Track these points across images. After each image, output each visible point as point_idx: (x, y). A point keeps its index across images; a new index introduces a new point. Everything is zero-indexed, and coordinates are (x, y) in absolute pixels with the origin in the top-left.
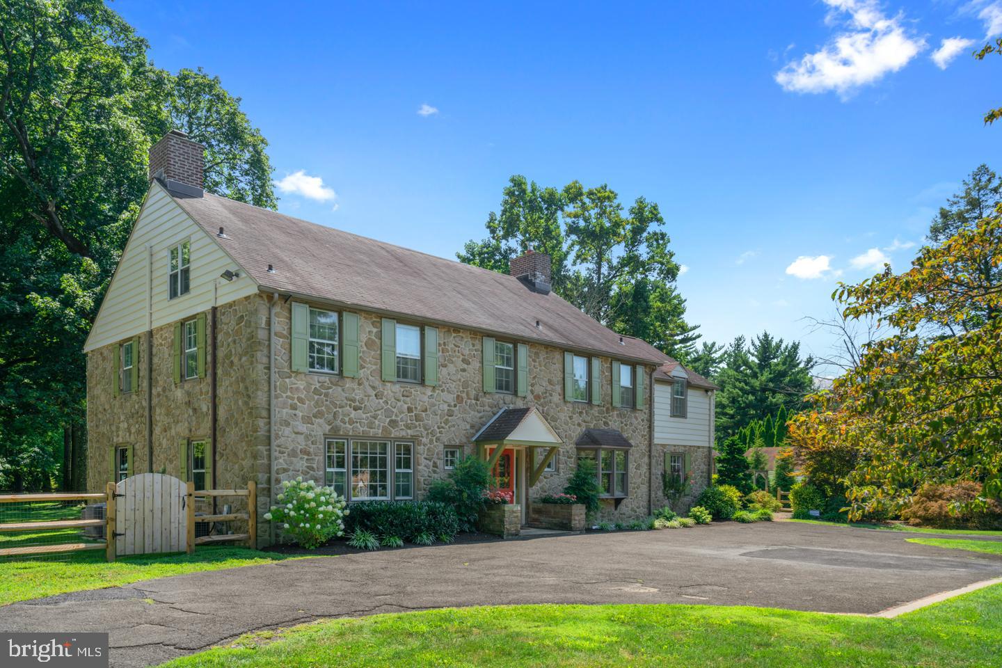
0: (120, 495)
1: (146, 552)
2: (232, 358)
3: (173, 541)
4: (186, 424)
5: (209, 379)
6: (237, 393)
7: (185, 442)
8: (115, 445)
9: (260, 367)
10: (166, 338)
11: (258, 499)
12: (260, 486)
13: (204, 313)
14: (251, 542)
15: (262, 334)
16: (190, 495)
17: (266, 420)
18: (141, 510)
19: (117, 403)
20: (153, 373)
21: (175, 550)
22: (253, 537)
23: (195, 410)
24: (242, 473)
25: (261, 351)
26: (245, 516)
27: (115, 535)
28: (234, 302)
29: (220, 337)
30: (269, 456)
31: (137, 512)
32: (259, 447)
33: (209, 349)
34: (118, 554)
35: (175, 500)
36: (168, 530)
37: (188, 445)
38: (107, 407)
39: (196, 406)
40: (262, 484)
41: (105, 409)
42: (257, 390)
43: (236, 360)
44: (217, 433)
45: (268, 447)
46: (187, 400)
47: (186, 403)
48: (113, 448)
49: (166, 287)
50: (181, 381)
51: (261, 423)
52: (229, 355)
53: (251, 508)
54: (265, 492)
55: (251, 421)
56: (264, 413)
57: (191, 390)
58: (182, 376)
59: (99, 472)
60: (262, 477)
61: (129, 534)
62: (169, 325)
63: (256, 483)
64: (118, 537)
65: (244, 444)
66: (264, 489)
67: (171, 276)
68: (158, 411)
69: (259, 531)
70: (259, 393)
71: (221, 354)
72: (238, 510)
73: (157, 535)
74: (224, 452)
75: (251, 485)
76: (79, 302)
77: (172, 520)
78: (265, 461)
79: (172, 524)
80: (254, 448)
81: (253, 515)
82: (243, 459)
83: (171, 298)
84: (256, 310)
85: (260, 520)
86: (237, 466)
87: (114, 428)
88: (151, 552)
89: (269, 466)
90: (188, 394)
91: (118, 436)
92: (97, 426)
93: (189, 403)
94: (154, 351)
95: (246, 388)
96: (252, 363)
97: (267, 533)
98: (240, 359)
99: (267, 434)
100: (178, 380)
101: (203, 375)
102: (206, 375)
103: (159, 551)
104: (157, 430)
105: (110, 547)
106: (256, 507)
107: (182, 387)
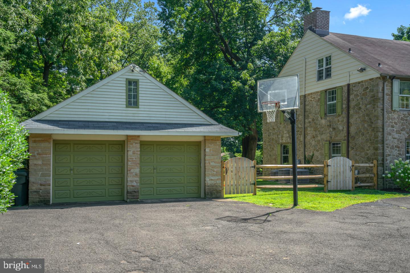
0: (329, 166)
1: (338, 189)
2: (360, 106)
3: (347, 185)
4: (328, 135)
5: (344, 115)
6: (364, 121)
7: (328, 142)
8: (280, 144)
9: (379, 109)
10: (314, 98)
11: (378, 168)
12: (379, 162)
13: (342, 87)
14: (376, 187)
15: (380, 95)
16: (353, 166)
17: (382, 133)
18: (336, 172)
19: (282, 126)
20: (306, 113)
21: (348, 189)
22: (376, 185)
23: (334, 129)
24: (367, 156)
25: (380, 102)
26: (373, 175)
27: (328, 182)
28: (362, 81)
29: (351, 97)
30: (383, 149)
31: (335, 173)
32: (379, 145)
33: (345, 102)
34: (329, 189)
35: (347, 168)
36: (345, 180)
37: (329, 144)
38: (275, 127)
39: (335, 127)
40: (380, 161)
41: (274, 129)
42: (378, 119)
43: (363, 107)
44: (350, 139)
45: (382, 145)
46: (329, 124)
47: (328, 126)
48: (280, 145)
49: (316, 76)
50: (325, 116)
51: (380, 134)
52: (358, 105)
53: (375, 172)
54: (381, 165)
55: (373, 134)
56: (381, 130)
57: (331, 120)
58: (325, 114)
59: (270, 155)
60: (380, 158)
61: (332, 181)
62: (317, 92)
63: (378, 161)
64: (329, 183)
65: (368, 143)
66: (381, 164)
67: (318, 71)
68: (309, 129)
69: (379, 182)
70: (379, 121)
71: (352, 104)
72: (364, 173)
73: (342, 182)
74: (355, 147)
75: (375, 162)
76: (249, 82)
77: (347, 176)
78: (381, 151)
79: (347, 178)
80: (376, 145)
81: (376, 175)
82: (367, 150)
83: (318, 81)
84: (377, 84)
85: (379, 177)
86: (363, 153)
87: (280, 136)
88: (339, 189)
89: (383, 153)
90: (330, 122)
91: (282, 140)
92: (269, 135)
93: (330, 126)
94: (307, 103)
95: (370, 119)
96: (374, 108)
97: (382, 183)
98: (366, 106)
99: (382, 139)
100: (323, 116)
101: (340, 114)
102: (342, 113)
103: (342, 189)
104: (308, 137)
105: (326, 186)
106: (377, 171)
107: (325, 119)
